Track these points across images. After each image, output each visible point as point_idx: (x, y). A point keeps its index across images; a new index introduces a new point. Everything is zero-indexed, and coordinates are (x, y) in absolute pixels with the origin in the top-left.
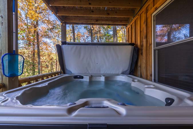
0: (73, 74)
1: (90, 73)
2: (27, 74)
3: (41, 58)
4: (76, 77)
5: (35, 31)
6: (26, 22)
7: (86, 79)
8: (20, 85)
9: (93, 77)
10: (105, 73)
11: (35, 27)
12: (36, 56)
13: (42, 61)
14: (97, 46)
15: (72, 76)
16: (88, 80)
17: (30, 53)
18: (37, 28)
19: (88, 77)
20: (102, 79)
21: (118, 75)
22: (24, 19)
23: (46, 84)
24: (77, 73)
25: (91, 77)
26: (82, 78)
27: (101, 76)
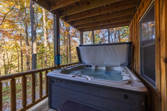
0: (86, 64)
1: (97, 64)
2: (64, 62)
3: (71, 51)
4: (87, 66)
5: (68, 34)
6: (63, 28)
7: (93, 68)
8: (61, 68)
9: (98, 67)
10: (107, 64)
11: (68, 31)
12: (69, 50)
13: (72, 54)
14: (100, 46)
15: (85, 65)
16: (94, 69)
17: (65, 48)
18: (69, 32)
19: (95, 66)
20: (104, 68)
21: (117, 66)
22: (62, 27)
23: (70, 68)
24: (88, 63)
25: (96, 67)
26: (91, 67)
27: (103, 66)
